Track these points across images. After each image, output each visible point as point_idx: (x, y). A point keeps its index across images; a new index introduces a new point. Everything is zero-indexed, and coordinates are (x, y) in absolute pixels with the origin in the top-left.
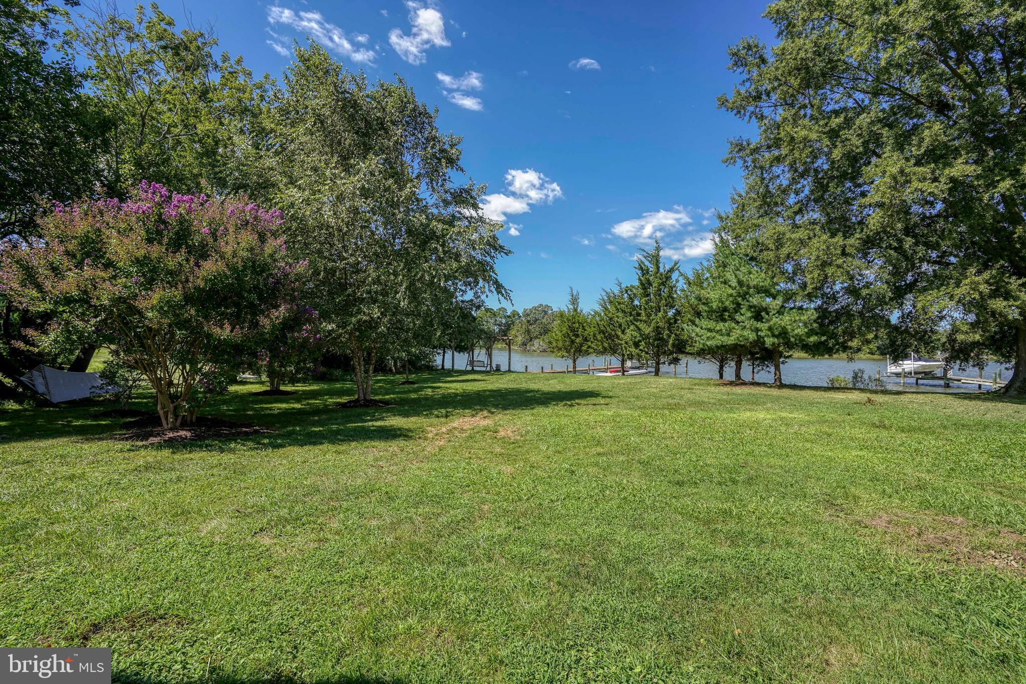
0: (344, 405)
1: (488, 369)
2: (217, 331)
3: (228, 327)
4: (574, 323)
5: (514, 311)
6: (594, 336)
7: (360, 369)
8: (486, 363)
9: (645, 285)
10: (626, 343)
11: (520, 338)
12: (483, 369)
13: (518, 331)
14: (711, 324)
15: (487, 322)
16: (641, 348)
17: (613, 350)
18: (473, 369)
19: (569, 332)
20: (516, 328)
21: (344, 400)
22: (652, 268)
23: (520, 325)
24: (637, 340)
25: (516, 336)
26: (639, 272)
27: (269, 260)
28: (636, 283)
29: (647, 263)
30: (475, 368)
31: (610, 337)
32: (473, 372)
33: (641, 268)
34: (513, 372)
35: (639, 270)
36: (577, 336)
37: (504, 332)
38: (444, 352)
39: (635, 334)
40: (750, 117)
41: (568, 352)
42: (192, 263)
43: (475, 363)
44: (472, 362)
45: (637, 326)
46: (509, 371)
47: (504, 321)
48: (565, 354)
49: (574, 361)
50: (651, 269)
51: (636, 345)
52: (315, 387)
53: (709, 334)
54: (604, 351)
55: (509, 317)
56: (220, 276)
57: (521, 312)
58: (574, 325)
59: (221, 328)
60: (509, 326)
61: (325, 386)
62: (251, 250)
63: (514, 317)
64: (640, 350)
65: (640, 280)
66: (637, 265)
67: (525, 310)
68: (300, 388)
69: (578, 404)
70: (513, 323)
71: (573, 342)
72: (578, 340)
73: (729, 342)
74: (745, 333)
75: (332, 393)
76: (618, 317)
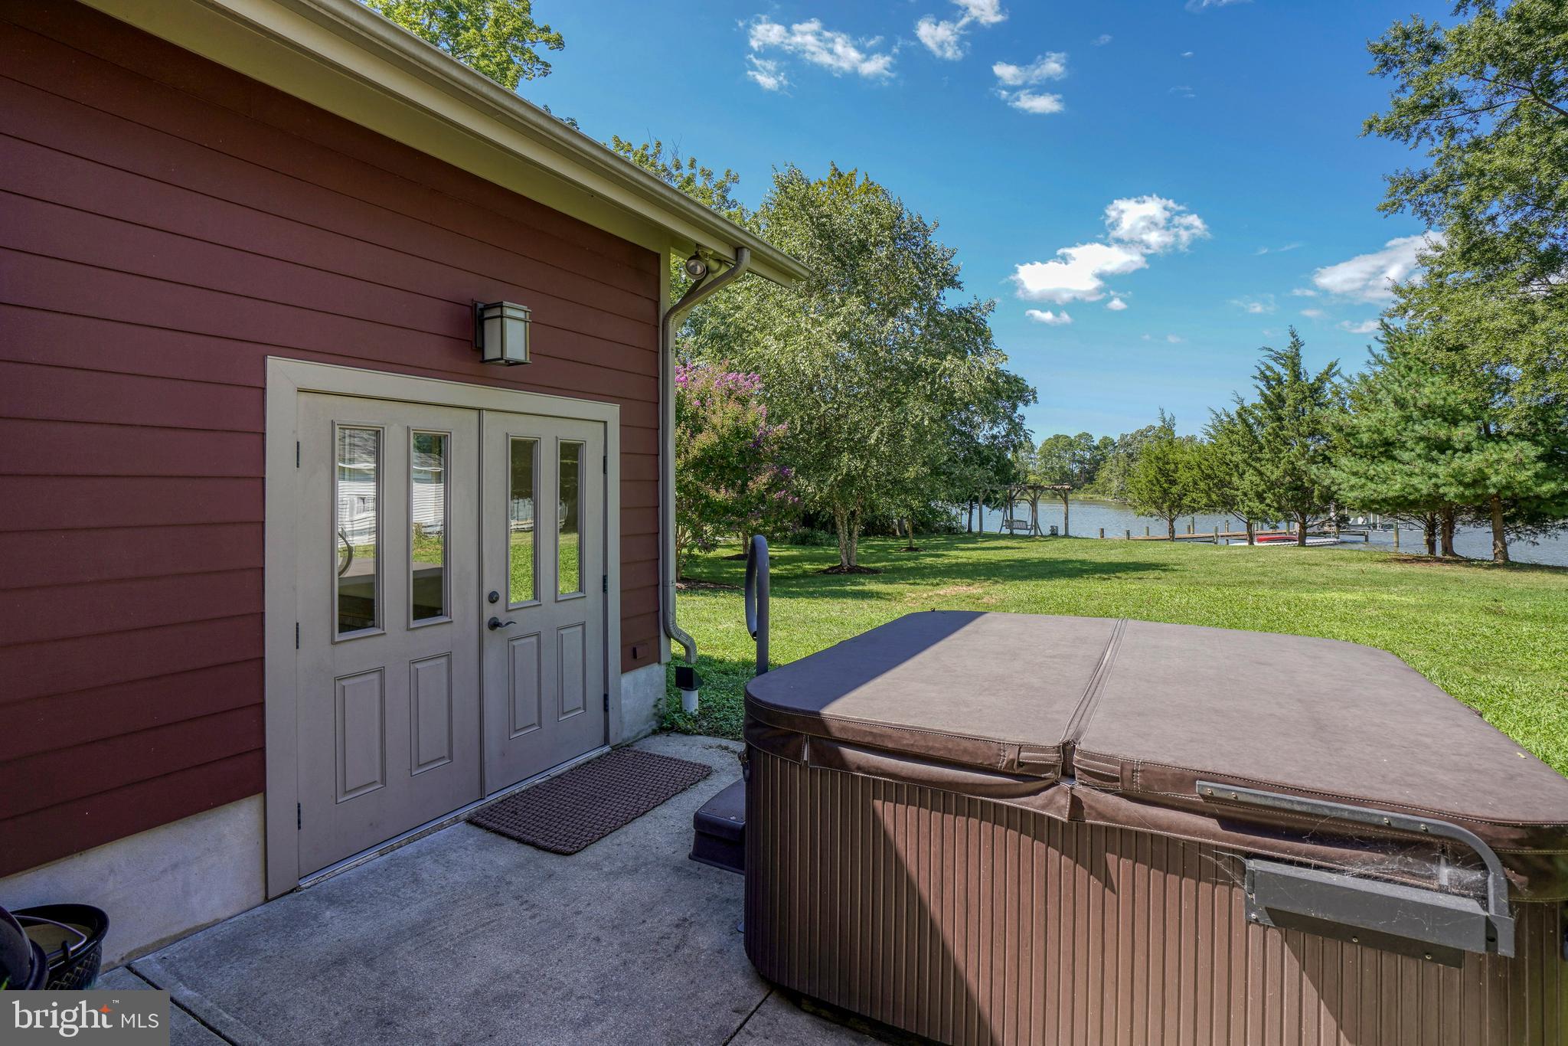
0: (825, 572)
1: (1033, 533)
2: (713, 493)
3: (723, 491)
4: (1168, 463)
5: (1105, 438)
6: (1195, 483)
7: (842, 531)
8: (1029, 523)
9: (1274, 403)
10: (1245, 494)
11: (1115, 483)
12: (1026, 532)
13: (1111, 471)
14: (1361, 466)
15: (1059, 457)
16: (1268, 501)
17: (1228, 504)
18: (1011, 533)
19: (1159, 476)
20: (1108, 466)
21: (825, 567)
22: (1285, 374)
23: (1114, 462)
24: (1260, 489)
25: (1110, 480)
26: (1262, 385)
27: (751, 426)
28: (1258, 400)
29: (1278, 368)
30: (1015, 532)
31: (1222, 484)
32: (1012, 536)
33: (1266, 378)
34: (1071, 537)
35: (1261, 380)
36: (1173, 482)
37: (1089, 473)
38: (971, 507)
39: (1257, 479)
40: (1419, 138)
41: (1159, 508)
42: (688, 434)
43: (1015, 525)
44: (1010, 523)
45: (1255, 469)
46: (1067, 536)
47: (1088, 456)
48: (1155, 511)
49: (1172, 521)
50: (1285, 378)
51: (1260, 497)
52: (795, 552)
53: (1354, 480)
54: (1211, 506)
55: (1097, 448)
56: (713, 447)
57: (1116, 438)
58: (1168, 467)
59: (717, 491)
60: (1098, 463)
61: (806, 552)
62: (736, 419)
63: (1105, 448)
64: (1268, 505)
65: (1263, 394)
66: (1257, 374)
67: (1123, 437)
68: (777, 554)
69: (1119, 578)
70: (1104, 459)
71: (1165, 492)
72: (1174, 490)
73: (1391, 494)
74: (1415, 481)
75: (812, 559)
76: (1232, 454)
